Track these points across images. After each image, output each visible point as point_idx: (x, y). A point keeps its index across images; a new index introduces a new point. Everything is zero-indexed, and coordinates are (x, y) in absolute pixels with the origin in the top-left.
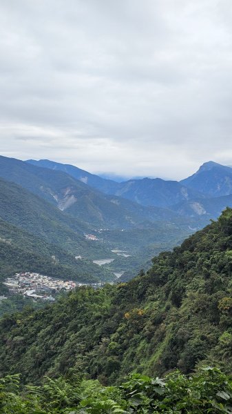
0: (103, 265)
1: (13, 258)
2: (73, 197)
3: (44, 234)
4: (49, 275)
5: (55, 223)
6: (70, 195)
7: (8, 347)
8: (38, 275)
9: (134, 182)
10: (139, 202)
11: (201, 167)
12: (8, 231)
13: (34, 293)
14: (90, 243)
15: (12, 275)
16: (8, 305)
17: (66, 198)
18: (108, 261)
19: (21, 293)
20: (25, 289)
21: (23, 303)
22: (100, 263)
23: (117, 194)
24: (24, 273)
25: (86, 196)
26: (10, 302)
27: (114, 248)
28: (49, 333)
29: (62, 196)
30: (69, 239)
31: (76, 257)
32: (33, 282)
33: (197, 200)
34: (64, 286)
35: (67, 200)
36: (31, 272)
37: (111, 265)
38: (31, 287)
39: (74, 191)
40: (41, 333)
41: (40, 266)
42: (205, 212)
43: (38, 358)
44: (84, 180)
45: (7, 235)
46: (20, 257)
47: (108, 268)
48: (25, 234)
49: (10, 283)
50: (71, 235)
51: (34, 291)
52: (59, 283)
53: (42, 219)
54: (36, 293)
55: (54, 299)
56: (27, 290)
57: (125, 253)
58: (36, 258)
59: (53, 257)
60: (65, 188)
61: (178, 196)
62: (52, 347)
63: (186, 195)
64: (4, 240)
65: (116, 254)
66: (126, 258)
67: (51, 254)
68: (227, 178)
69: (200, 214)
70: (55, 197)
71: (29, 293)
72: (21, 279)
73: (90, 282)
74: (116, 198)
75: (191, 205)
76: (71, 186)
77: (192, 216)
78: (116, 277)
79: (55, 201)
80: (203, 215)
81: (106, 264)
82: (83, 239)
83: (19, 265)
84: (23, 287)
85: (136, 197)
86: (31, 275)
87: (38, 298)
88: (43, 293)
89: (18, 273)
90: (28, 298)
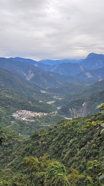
0: (51, 104)
1: (14, 104)
2: (32, 74)
3: (23, 92)
4: (30, 111)
5: (27, 87)
6: (31, 73)
7: (40, 146)
8: (26, 111)
9: (58, 65)
10: (61, 74)
11: (88, 55)
12: (9, 92)
13: (25, 119)
14: (44, 94)
15: (15, 112)
16: (16, 125)
17: (30, 74)
18: (53, 102)
19: (20, 119)
20: (21, 117)
21: (22, 123)
22: (50, 103)
23: (51, 71)
24: (20, 110)
25: (39, 73)
26: (16, 123)
27: (54, 96)
28: (57, 140)
29: (27, 74)
30: (35, 93)
31: (40, 102)
32: (25, 114)
33: (87, 71)
34: (38, 115)
35: (30, 75)
36: (23, 110)
37: (54, 103)
38: (24, 117)
39: (33, 71)
40: (54, 140)
41: (26, 107)
42: (91, 76)
43: (56, 150)
44: (36, 65)
45: (9, 94)
46: (17, 103)
47: (53, 105)
48: (16, 93)
49: (15, 115)
50: (35, 92)
51: (25, 118)
52: (35, 114)
53: (22, 85)
54: (27, 119)
55: (35, 121)
56: (23, 117)
57: (59, 98)
58: (24, 103)
59: (30, 102)
60: (29, 70)
61: (78, 70)
62: (61, 145)
63: (82, 69)
64: (8, 96)
65: (55, 98)
66: (60, 100)
67: (29, 101)
68: (100, 60)
69: (89, 77)
70: (25, 74)
71: (24, 119)
72: (19, 113)
73: (48, 112)
74: (51, 73)
75: (85, 74)
76: (31, 69)
77: (86, 79)
78: (57, 109)
79: (25, 76)
80: (91, 78)
81: (52, 104)
82: (41, 93)
83: (17, 107)
84: (20, 117)
85: (60, 72)
86: (23, 111)
87: (28, 121)
88: (29, 119)
89: (17, 110)
90: (24, 121)
